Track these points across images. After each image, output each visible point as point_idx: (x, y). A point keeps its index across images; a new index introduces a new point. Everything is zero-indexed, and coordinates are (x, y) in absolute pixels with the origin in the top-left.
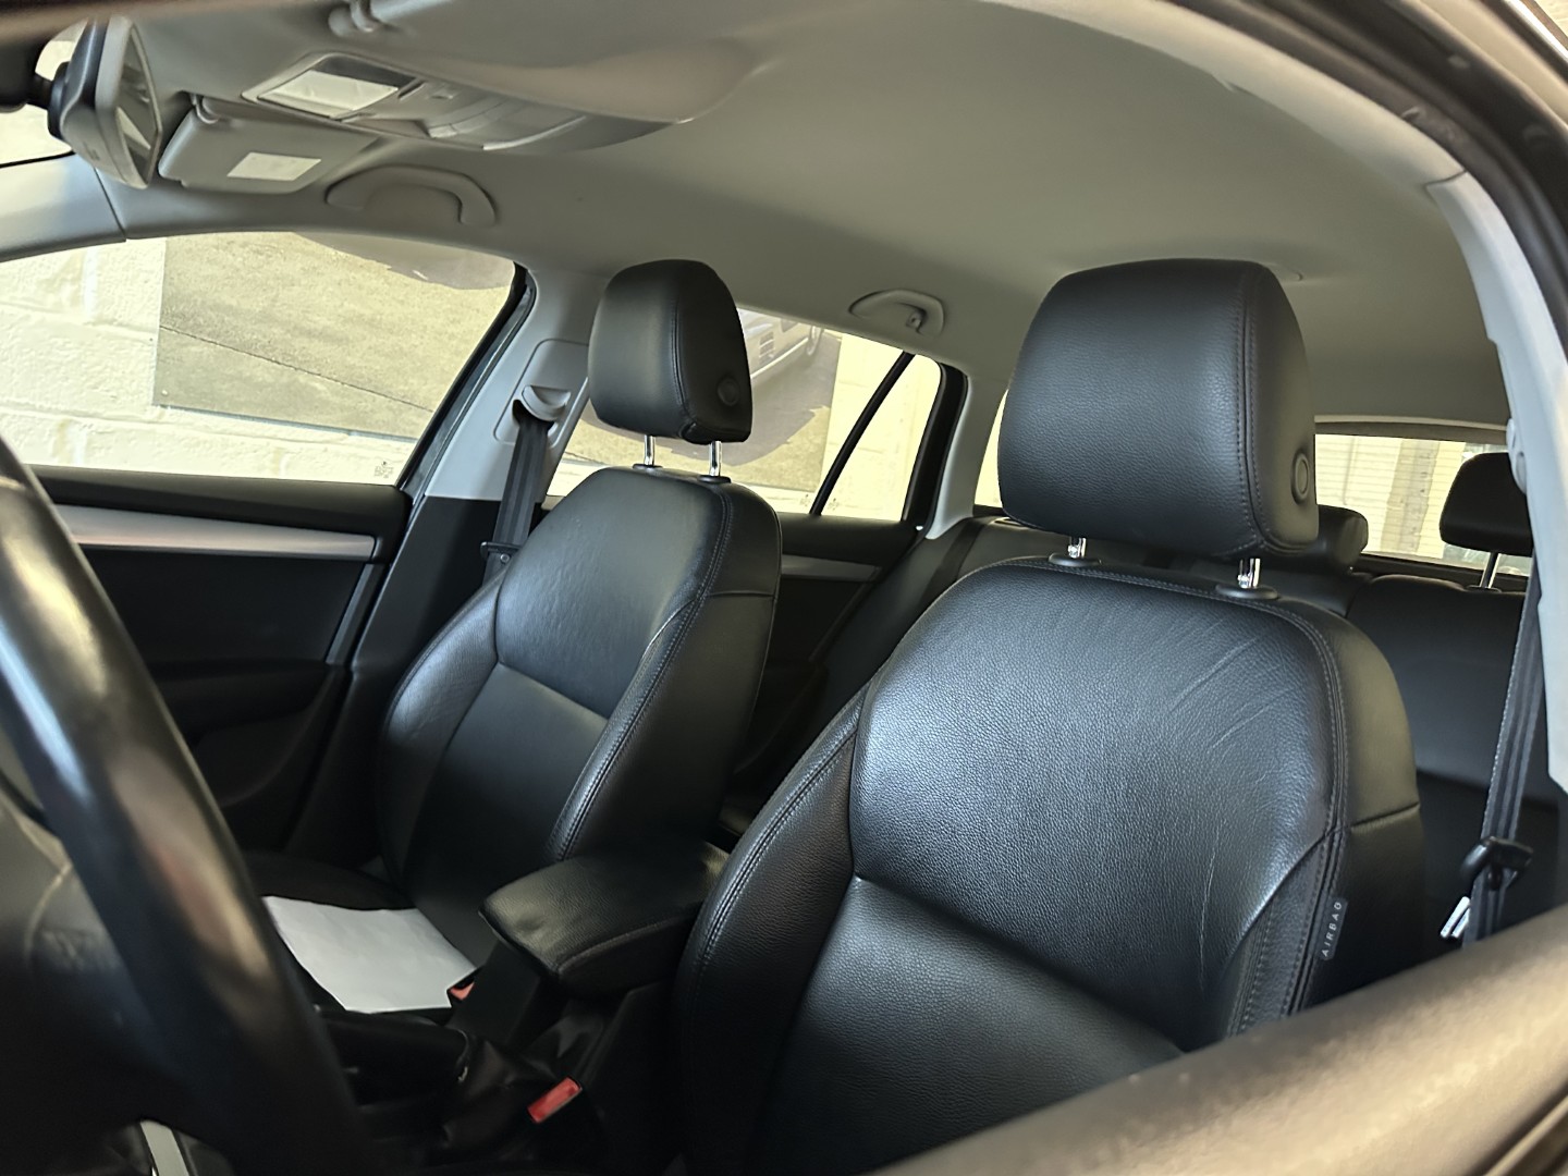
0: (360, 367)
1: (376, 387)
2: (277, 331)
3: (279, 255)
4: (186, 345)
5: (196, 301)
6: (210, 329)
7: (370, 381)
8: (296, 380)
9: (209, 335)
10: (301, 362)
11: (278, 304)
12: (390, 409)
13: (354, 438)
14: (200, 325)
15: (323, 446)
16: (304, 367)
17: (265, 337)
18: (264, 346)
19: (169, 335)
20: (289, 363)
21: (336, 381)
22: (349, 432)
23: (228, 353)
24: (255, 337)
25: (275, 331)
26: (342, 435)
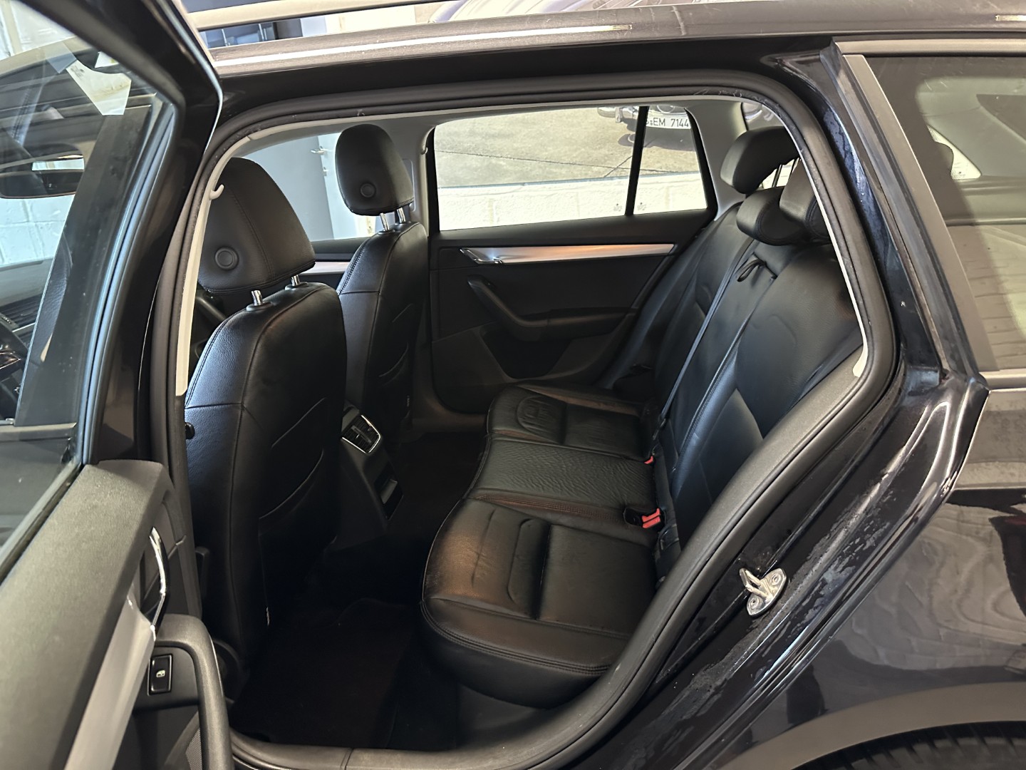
0: (521, 148)
1: (531, 157)
7: (527, 154)
8: (490, 163)
10: (492, 152)
12: (540, 167)
13: (527, 187)
15: (511, 194)
16: (493, 155)
17: (473, 143)
18: (473, 149)
20: (487, 154)
21: (510, 158)
22: (523, 184)
24: (468, 145)
25: (477, 139)
26: (519, 186)
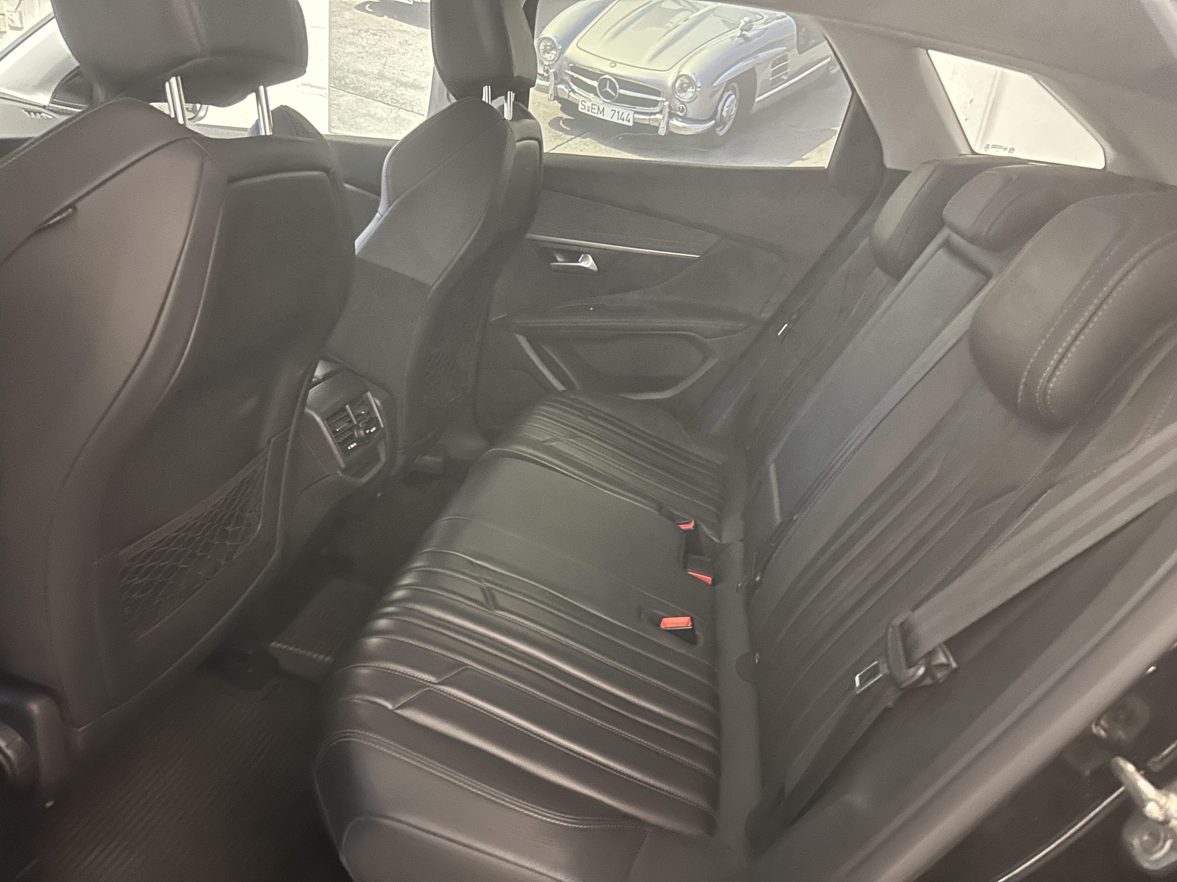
2: (388, 84)
3: (386, 35)
4: (341, 96)
5: (344, 69)
6: (352, 86)
9: (352, 89)
11: (387, 67)
14: (347, 84)
18: (380, 95)
19: (333, 91)
23: (362, 100)
24: (376, 89)
25: (386, 84)
